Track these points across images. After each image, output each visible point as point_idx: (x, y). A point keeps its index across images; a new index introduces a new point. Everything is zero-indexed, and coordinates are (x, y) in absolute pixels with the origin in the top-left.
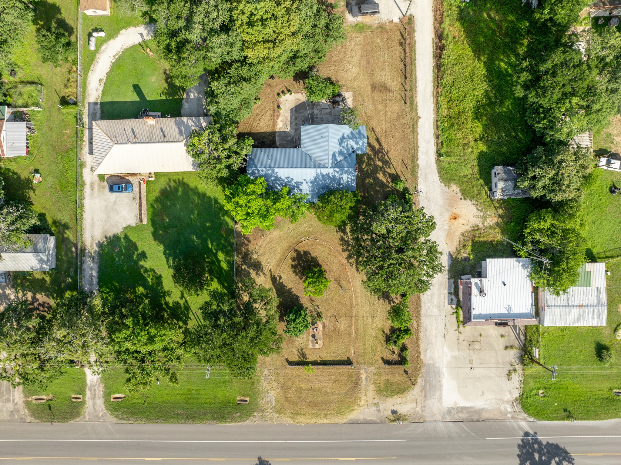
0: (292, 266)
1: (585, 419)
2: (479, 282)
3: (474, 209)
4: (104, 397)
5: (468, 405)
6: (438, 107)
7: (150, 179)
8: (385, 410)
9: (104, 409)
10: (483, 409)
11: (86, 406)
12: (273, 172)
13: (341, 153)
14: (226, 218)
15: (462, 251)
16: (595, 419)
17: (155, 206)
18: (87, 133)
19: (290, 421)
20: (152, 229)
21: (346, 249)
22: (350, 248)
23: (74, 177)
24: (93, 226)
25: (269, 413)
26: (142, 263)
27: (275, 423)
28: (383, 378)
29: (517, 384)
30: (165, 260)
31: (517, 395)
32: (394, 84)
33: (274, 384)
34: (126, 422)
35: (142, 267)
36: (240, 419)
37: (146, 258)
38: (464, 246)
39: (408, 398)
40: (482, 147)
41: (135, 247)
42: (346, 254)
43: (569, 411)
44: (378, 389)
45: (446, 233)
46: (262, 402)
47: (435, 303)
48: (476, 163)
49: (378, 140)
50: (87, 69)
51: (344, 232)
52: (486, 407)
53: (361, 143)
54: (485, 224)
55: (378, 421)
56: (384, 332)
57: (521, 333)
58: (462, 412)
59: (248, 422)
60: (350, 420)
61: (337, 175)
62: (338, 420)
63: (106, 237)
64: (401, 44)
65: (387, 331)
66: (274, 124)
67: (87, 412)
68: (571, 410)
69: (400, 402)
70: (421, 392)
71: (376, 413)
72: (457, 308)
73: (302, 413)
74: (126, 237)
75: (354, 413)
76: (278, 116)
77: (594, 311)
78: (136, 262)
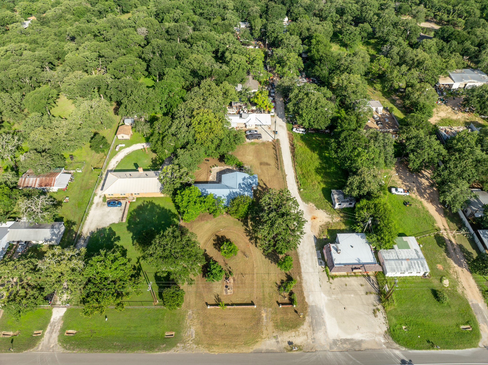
0: (214, 244)
1: (447, 348)
2: (335, 246)
3: (325, 214)
4: (59, 331)
5: (349, 337)
6: (296, 170)
7: (133, 201)
8: (282, 341)
9: (57, 341)
10: (362, 341)
11: (43, 339)
12: (205, 191)
13: (243, 184)
14: (175, 219)
15: (322, 235)
16: (455, 349)
17: (133, 213)
18: (102, 182)
19: (206, 351)
20: (127, 225)
21: (249, 235)
22: (251, 234)
23: (88, 200)
24: (91, 223)
25: (190, 344)
26: (116, 243)
27: (194, 352)
28: (279, 317)
29: (383, 320)
30: (131, 241)
31: (386, 329)
32: (272, 162)
33: (196, 321)
34: (71, 352)
35: (116, 245)
36: (165, 349)
37: (120, 240)
38: (323, 232)
39: (300, 332)
40: (323, 185)
41: (114, 234)
42: (249, 237)
43: (432, 342)
44: (275, 324)
45: (310, 226)
46: (184, 335)
47: (310, 264)
48: (321, 192)
49: (264, 184)
50: (111, 157)
51: (247, 226)
52: (363, 338)
53: (254, 180)
54: (334, 221)
55: (278, 351)
56: (277, 284)
57: (374, 283)
58: (345, 343)
59: (172, 352)
60: (255, 350)
61: (241, 192)
62: (245, 350)
63: (97, 229)
64: (274, 149)
65: (279, 283)
66: (208, 178)
67: (41, 344)
68: (432, 341)
69: (294, 335)
70: (310, 327)
71: (276, 344)
72: (325, 267)
73: (216, 344)
74: (110, 229)
75: (258, 344)
76: (210, 175)
77: (418, 263)
78: (112, 242)
